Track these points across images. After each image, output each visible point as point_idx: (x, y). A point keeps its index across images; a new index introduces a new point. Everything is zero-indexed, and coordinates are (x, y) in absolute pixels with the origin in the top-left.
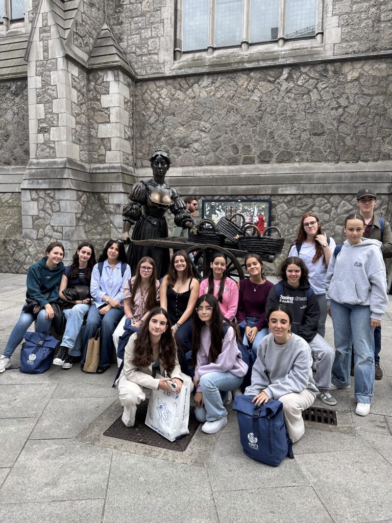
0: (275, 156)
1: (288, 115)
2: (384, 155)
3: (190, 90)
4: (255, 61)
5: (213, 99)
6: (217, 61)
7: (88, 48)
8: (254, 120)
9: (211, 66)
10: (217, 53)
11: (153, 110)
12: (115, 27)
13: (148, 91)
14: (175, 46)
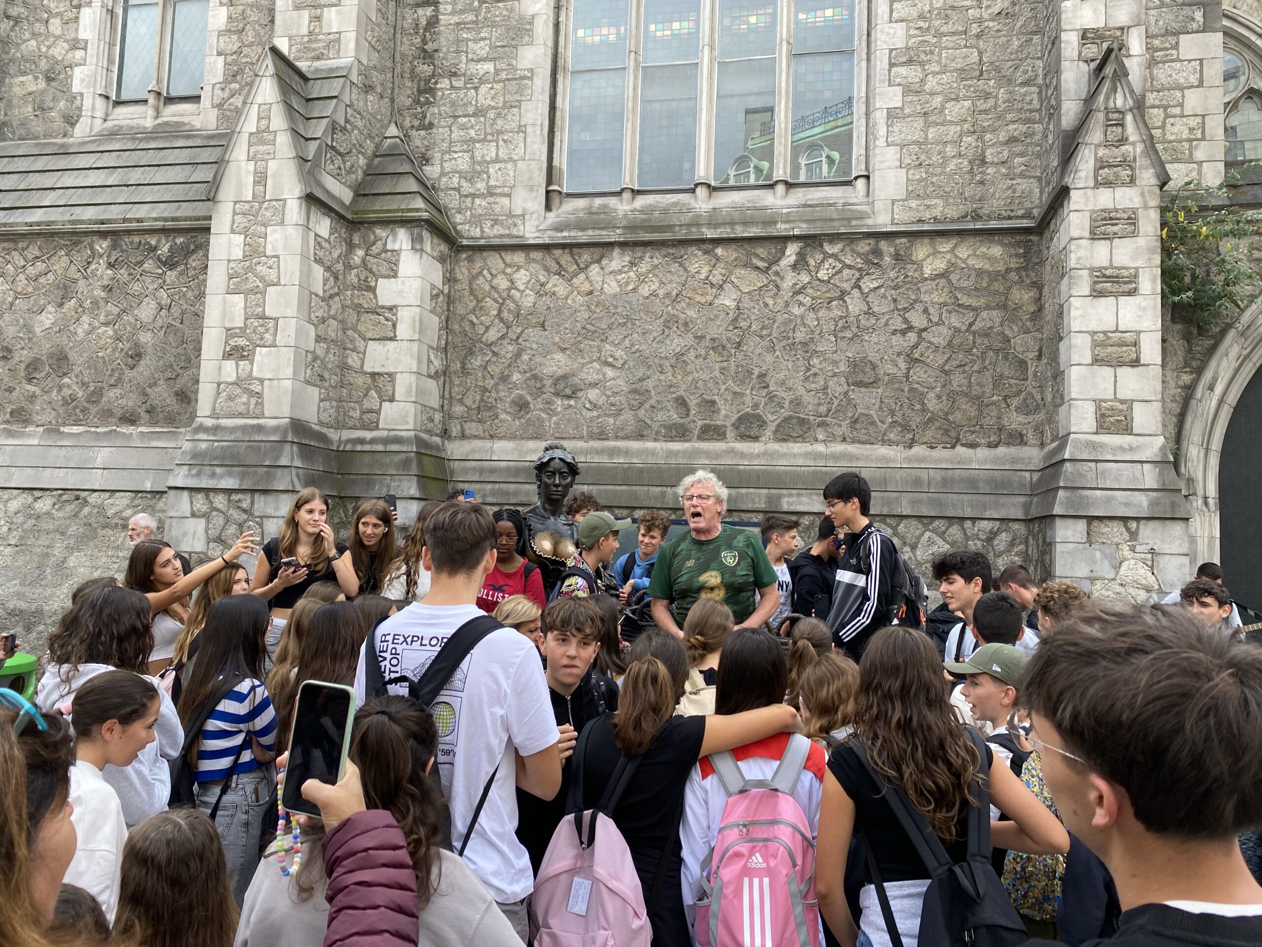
0: (772, 427)
1: (797, 340)
2: (1010, 435)
3: (582, 276)
4: (724, 224)
5: (632, 298)
6: (644, 221)
7: (353, 176)
8: (724, 347)
9: (631, 228)
10: (641, 201)
11: (495, 312)
12: (414, 133)
13: (485, 272)
14: (549, 182)
